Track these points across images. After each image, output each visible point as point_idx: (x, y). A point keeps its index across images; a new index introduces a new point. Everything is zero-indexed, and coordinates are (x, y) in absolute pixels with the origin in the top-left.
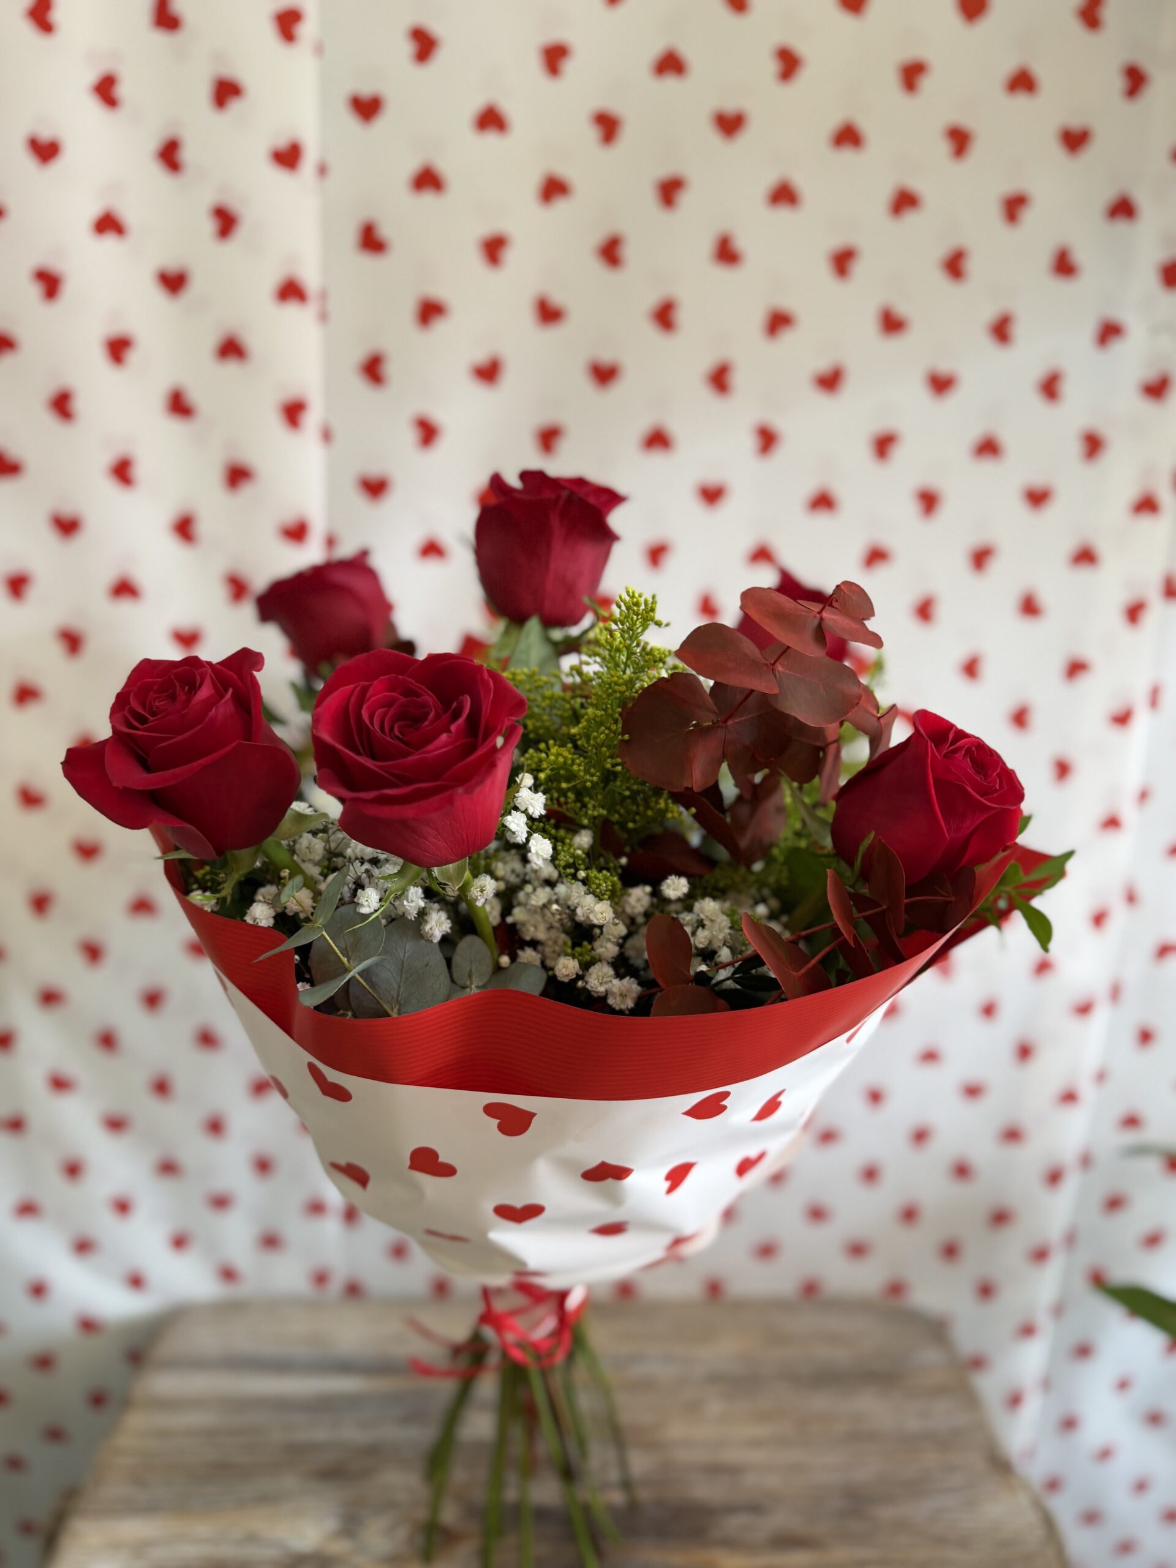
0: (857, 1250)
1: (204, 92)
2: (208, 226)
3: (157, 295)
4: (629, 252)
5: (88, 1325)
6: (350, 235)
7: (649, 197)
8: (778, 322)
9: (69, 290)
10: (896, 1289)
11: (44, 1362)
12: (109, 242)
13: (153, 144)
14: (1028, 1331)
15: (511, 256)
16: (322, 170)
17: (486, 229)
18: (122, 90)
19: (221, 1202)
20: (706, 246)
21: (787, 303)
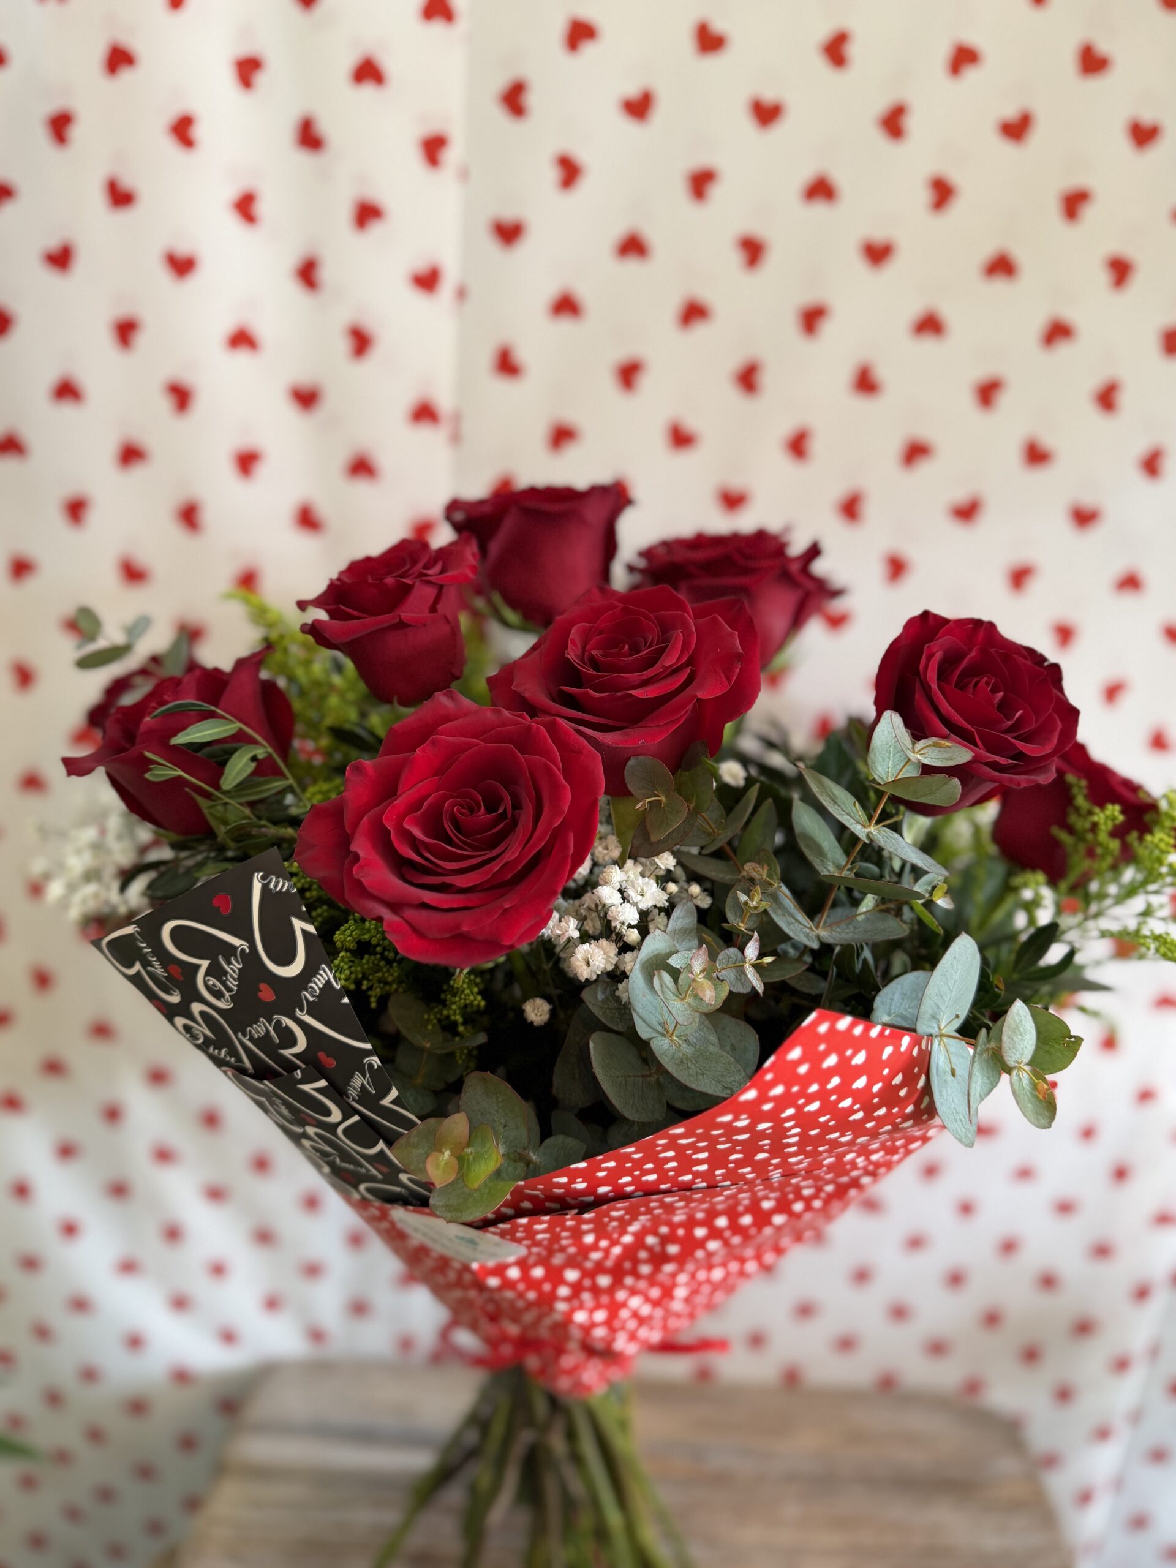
0: (937, 1348)
1: (345, 213)
2: (343, 345)
3: (289, 412)
4: (767, 379)
5: (182, 1377)
6: (486, 358)
7: (791, 324)
8: (915, 452)
9: (201, 404)
10: (973, 1387)
11: (137, 1407)
12: (242, 358)
13: (290, 261)
14: (1103, 1434)
15: (646, 382)
16: (461, 294)
17: (621, 354)
18: (262, 208)
19: (313, 1271)
20: (845, 375)
21: (924, 432)
